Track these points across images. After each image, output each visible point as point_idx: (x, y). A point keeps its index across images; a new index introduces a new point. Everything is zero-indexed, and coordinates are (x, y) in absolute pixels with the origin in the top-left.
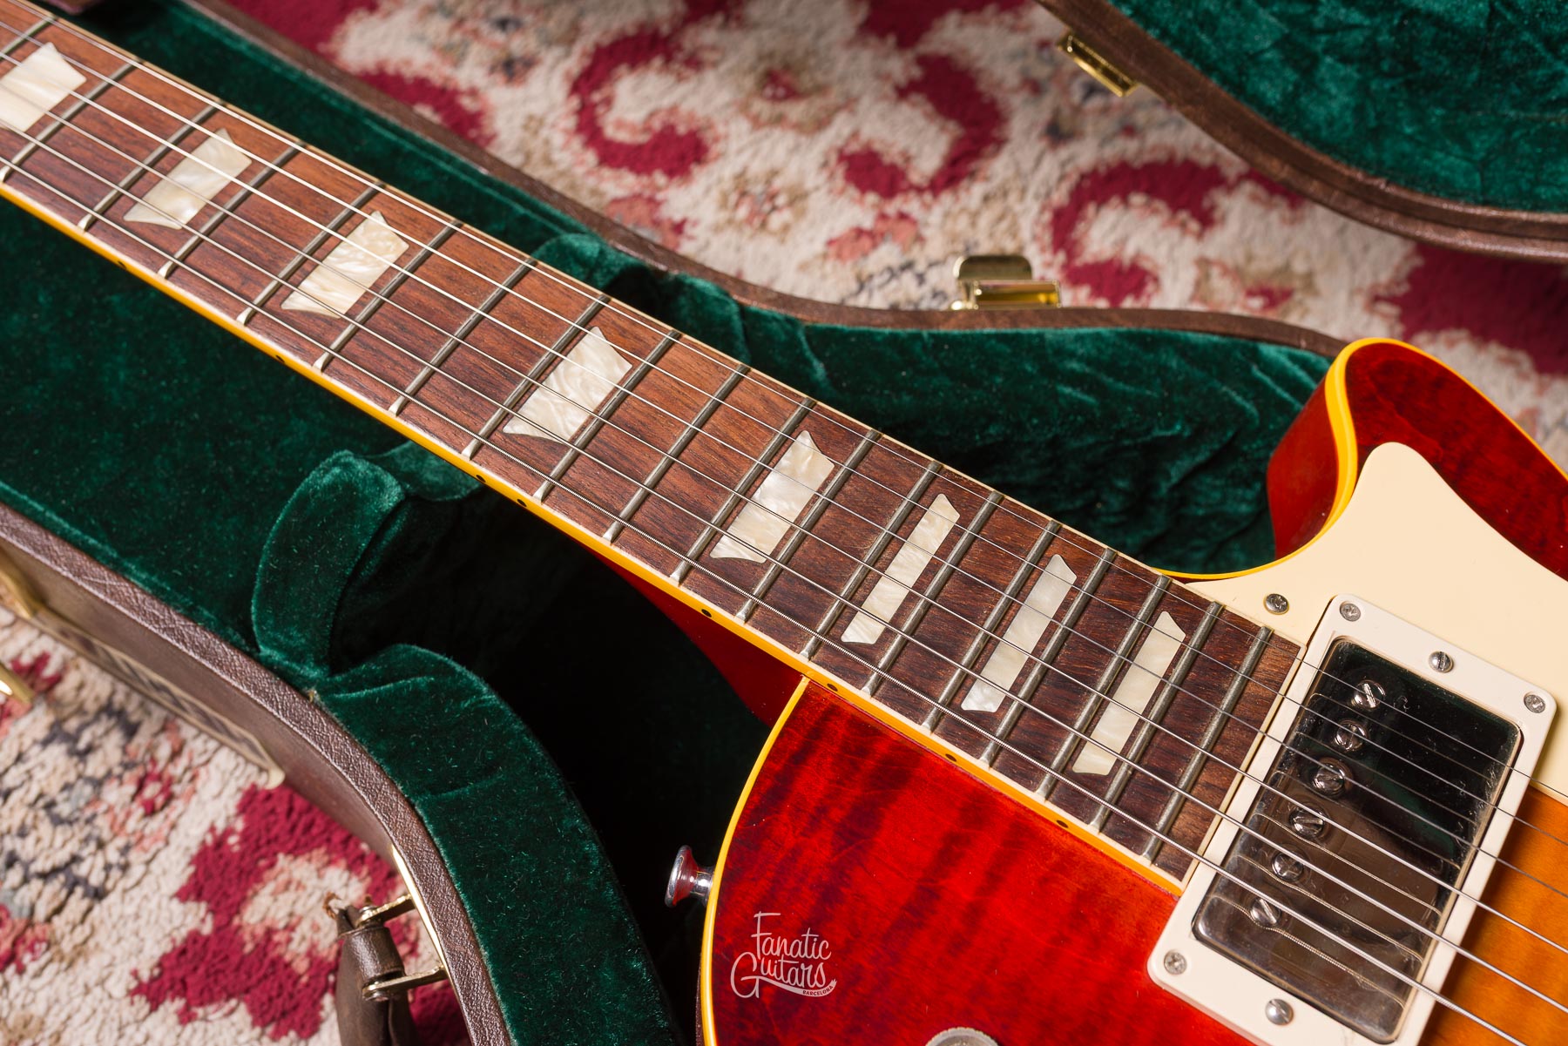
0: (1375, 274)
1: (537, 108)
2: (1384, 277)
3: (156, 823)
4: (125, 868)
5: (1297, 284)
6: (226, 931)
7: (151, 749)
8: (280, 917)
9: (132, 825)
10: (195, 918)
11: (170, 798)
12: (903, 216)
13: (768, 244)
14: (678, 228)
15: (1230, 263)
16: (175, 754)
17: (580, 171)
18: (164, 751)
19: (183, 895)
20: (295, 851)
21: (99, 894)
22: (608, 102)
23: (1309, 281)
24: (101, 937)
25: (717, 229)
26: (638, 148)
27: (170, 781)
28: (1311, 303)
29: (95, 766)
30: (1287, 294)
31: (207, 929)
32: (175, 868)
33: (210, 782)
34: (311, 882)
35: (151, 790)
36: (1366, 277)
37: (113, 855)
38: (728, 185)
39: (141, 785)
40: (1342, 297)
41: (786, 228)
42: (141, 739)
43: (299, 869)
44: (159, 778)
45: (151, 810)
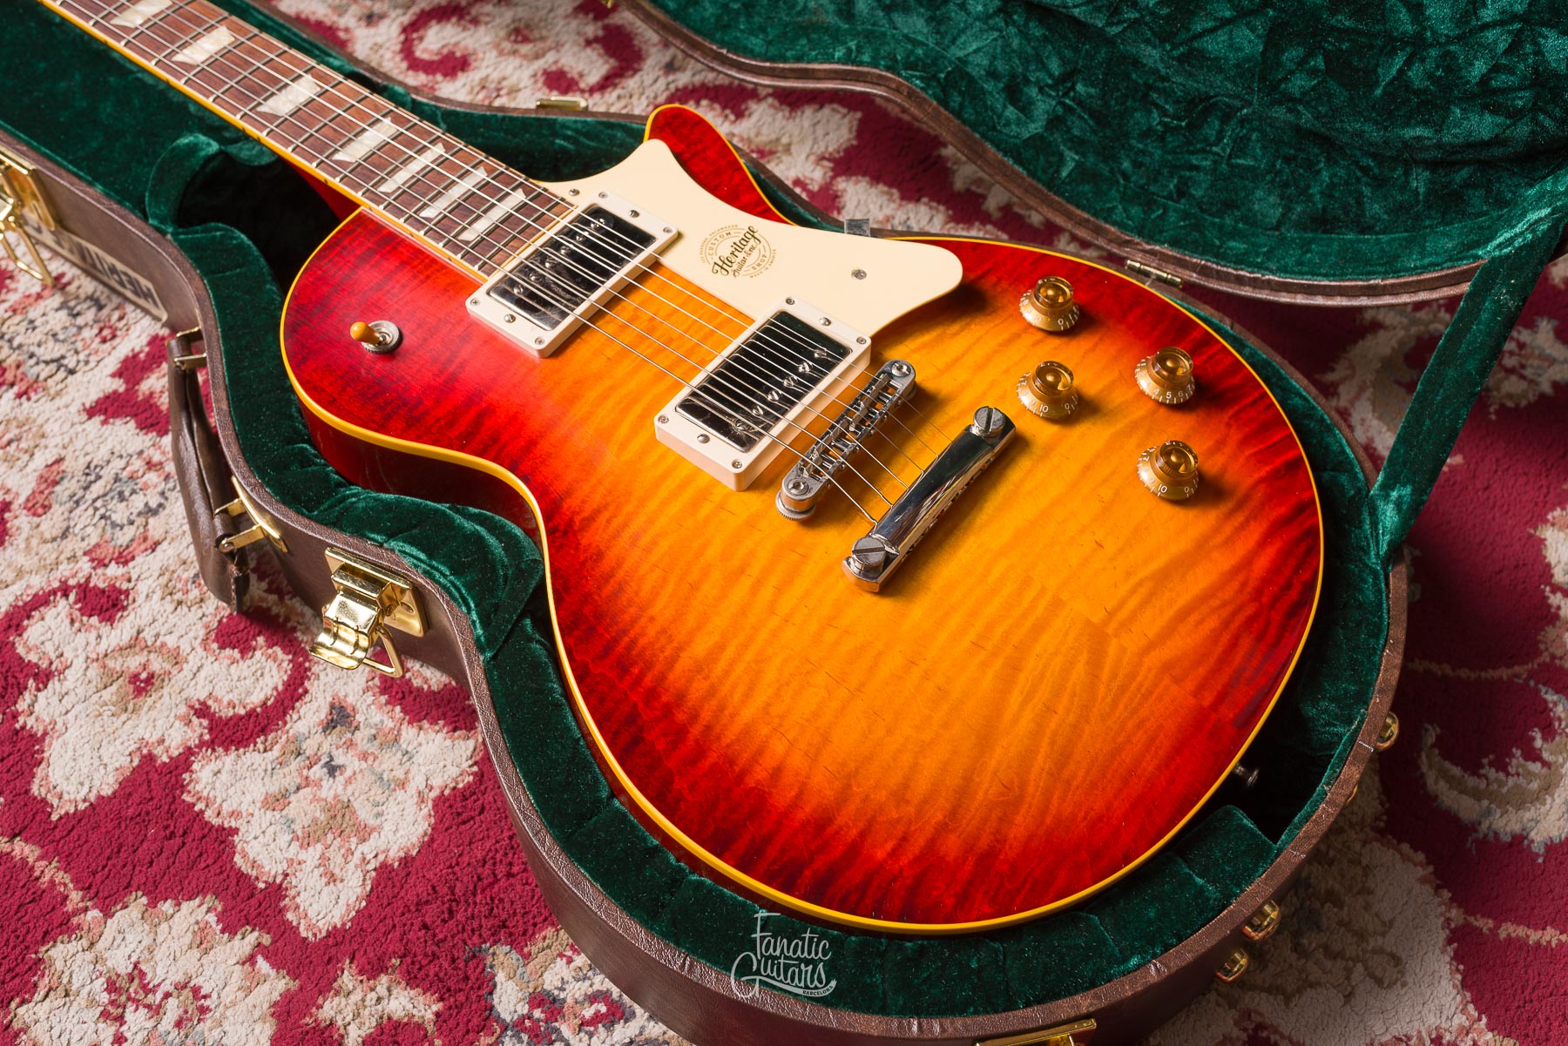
0: (827, 147)
1: (380, 39)
2: (830, 149)
3: (107, 346)
4: (87, 362)
5: (780, 148)
6: (131, 391)
7: (109, 316)
8: (158, 387)
9: (94, 345)
10: (119, 385)
11: (114, 337)
15: (745, 136)
16: (121, 318)
17: (396, 71)
18: (116, 315)
19: (113, 375)
21: (72, 372)
22: (421, 39)
23: (787, 149)
24: (69, 388)
26: (432, 62)
27: (116, 329)
28: (785, 158)
29: (80, 321)
30: (772, 153)
31: (122, 389)
32: (112, 362)
33: (135, 331)
35: (106, 332)
36: (820, 148)
37: (82, 357)
38: (476, 83)
39: (101, 330)
40: (803, 156)
42: (105, 312)
44: (111, 327)
45: (104, 341)
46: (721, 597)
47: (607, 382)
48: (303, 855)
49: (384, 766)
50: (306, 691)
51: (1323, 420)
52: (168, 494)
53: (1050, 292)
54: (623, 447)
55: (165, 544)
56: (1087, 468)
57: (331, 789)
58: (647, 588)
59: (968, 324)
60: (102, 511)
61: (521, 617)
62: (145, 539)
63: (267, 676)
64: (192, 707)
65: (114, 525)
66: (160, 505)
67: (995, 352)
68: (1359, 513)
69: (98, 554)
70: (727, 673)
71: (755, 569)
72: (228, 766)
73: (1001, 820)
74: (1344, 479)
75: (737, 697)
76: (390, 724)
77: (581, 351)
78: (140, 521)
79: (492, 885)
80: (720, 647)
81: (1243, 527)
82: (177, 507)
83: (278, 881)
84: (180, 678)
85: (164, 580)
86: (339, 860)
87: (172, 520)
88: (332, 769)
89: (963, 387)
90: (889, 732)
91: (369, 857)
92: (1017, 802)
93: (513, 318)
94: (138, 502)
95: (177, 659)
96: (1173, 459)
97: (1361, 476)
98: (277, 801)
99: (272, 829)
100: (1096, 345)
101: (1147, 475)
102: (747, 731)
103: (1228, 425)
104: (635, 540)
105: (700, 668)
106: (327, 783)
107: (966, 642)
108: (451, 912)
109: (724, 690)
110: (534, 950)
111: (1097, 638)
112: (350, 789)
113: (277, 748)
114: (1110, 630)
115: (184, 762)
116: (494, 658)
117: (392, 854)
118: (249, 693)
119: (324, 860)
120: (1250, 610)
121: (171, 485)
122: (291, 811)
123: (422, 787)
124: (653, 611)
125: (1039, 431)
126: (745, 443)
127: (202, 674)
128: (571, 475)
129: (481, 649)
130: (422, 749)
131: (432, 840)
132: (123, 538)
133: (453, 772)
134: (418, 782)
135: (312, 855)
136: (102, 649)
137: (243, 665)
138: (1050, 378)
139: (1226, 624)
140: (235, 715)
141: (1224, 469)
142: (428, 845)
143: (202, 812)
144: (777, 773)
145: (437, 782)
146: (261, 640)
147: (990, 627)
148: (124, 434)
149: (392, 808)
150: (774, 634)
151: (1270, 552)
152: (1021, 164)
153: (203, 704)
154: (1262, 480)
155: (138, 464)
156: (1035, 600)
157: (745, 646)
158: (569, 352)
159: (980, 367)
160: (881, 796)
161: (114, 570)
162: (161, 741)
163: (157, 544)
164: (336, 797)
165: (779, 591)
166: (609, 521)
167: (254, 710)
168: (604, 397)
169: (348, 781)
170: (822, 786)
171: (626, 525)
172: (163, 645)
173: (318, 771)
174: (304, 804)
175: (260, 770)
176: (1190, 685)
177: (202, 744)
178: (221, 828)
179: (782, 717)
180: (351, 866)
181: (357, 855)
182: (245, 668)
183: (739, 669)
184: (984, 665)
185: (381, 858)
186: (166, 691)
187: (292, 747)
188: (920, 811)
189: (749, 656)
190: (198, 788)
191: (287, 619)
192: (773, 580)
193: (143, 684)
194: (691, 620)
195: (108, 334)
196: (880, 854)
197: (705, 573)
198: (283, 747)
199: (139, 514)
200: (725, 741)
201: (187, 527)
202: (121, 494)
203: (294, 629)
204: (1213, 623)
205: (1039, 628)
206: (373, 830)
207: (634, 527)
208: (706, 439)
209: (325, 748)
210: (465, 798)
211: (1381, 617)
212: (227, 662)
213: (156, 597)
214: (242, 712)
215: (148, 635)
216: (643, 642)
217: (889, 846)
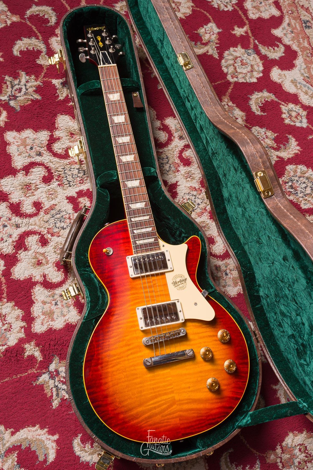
1: (178, 145)
3: (79, 184)
4: (74, 186)
6: (77, 199)
7: (84, 178)
8: (82, 201)
10: (75, 195)
12: (201, 190)
13: (185, 181)
14: (178, 171)
16: (86, 180)
17: (175, 156)
18: (85, 179)
19: (76, 192)
20: (88, 197)
21: (70, 186)
22: (186, 150)
24: (67, 190)
25: (181, 175)
26: (184, 158)
27: (84, 182)
29: (79, 175)
31: (76, 197)
32: (77, 190)
33: (86, 185)
34: (87, 201)
35: (81, 181)
37: (74, 184)
38: (188, 171)
39: (81, 180)
41: (188, 181)
42: (84, 176)
43: (87, 199)
45: (80, 183)
46: (122, 347)
47: (137, 291)
48: (41, 316)
49: (64, 310)
50: (62, 286)
51: (255, 392)
52: (68, 227)
53: (225, 335)
54: (130, 306)
55: (61, 237)
56: (201, 372)
57: (53, 307)
58: (113, 335)
59: (207, 327)
60: (56, 222)
61: (93, 319)
62: (59, 233)
63: (58, 278)
64: (43, 274)
65: (56, 226)
66: (65, 228)
67: (207, 337)
68: (243, 414)
69: (49, 230)
70: (112, 361)
71: (131, 347)
72: (41, 290)
73: (132, 419)
74: (246, 407)
75: (110, 366)
76: (70, 303)
77: (138, 282)
78: (60, 229)
79: (64, 346)
80: (115, 355)
81: (217, 403)
82: (68, 230)
83: (35, 317)
84: (46, 267)
85: (56, 245)
86: (46, 322)
87: (65, 233)
88: (56, 304)
89: (194, 340)
90: (128, 391)
91: (50, 325)
92: (137, 418)
93: (131, 267)
94: (62, 224)
95: (47, 263)
96: (214, 384)
97: (250, 408)
98: (44, 303)
99: (40, 307)
100: (226, 349)
101: (209, 381)
102: (107, 373)
103: (234, 382)
104: (119, 324)
105: (109, 356)
106: (54, 306)
107: (152, 387)
108: (55, 345)
109: (109, 363)
110: (62, 362)
111: (174, 402)
112: (56, 310)
113: (51, 293)
114: (177, 403)
115: (35, 283)
116: (85, 322)
117: (54, 327)
118: (54, 279)
119: (44, 319)
120: (203, 418)
121: (70, 225)
122: (45, 306)
123: (67, 319)
124: (111, 340)
125: (199, 358)
126: (147, 325)
127: (49, 269)
128: (118, 304)
129: (84, 319)
130: (72, 312)
131: (61, 330)
132: (56, 230)
133: (73, 321)
134: (66, 318)
135: (43, 317)
136: (38, 251)
137: (57, 273)
138: (207, 353)
139: (198, 417)
140: (49, 281)
141: (225, 390)
142: (60, 330)
143: (32, 295)
144: (106, 383)
145: (70, 320)
146: (62, 270)
147: (158, 387)
148: (69, 207)
149: (60, 319)
150: (125, 360)
151: (217, 411)
152: (250, 299)
153: (46, 275)
154: (229, 397)
155: (67, 216)
156: (170, 389)
157: (118, 358)
158: (135, 280)
159: (201, 338)
160: (118, 400)
161: (49, 236)
162: (35, 277)
163: (60, 236)
164: (53, 309)
165: (131, 354)
166: (117, 318)
167: (52, 283)
168: (134, 294)
169: (57, 308)
170: (111, 390)
171: (118, 321)
172: (47, 258)
173: (54, 302)
174: (48, 307)
175: (45, 295)
176: (181, 422)
177: (40, 283)
178: (33, 301)
179: (114, 375)
180: (47, 324)
181: (49, 323)
182: (56, 273)
183: (115, 361)
184: (151, 393)
185: (52, 326)
186: (42, 267)
187: (53, 295)
188: (121, 407)
189: (118, 361)
190: (35, 290)
191: (69, 269)
192: (132, 351)
193: (39, 263)
194: (115, 346)
195: (82, 182)
196: (110, 409)
197: (123, 340)
198: (52, 294)
199: (61, 227)
200: (103, 372)
201: (66, 236)
202: (61, 220)
203: (68, 272)
204: (195, 415)
205: (166, 394)
206: (54, 320)
207: (120, 322)
208: (141, 319)
209: (58, 299)
210: (71, 327)
211: (226, 436)
212: (54, 270)
213: (52, 247)
214: (50, 282)
215: (46, 254)
216: (105, 344)
217: (112, 409)
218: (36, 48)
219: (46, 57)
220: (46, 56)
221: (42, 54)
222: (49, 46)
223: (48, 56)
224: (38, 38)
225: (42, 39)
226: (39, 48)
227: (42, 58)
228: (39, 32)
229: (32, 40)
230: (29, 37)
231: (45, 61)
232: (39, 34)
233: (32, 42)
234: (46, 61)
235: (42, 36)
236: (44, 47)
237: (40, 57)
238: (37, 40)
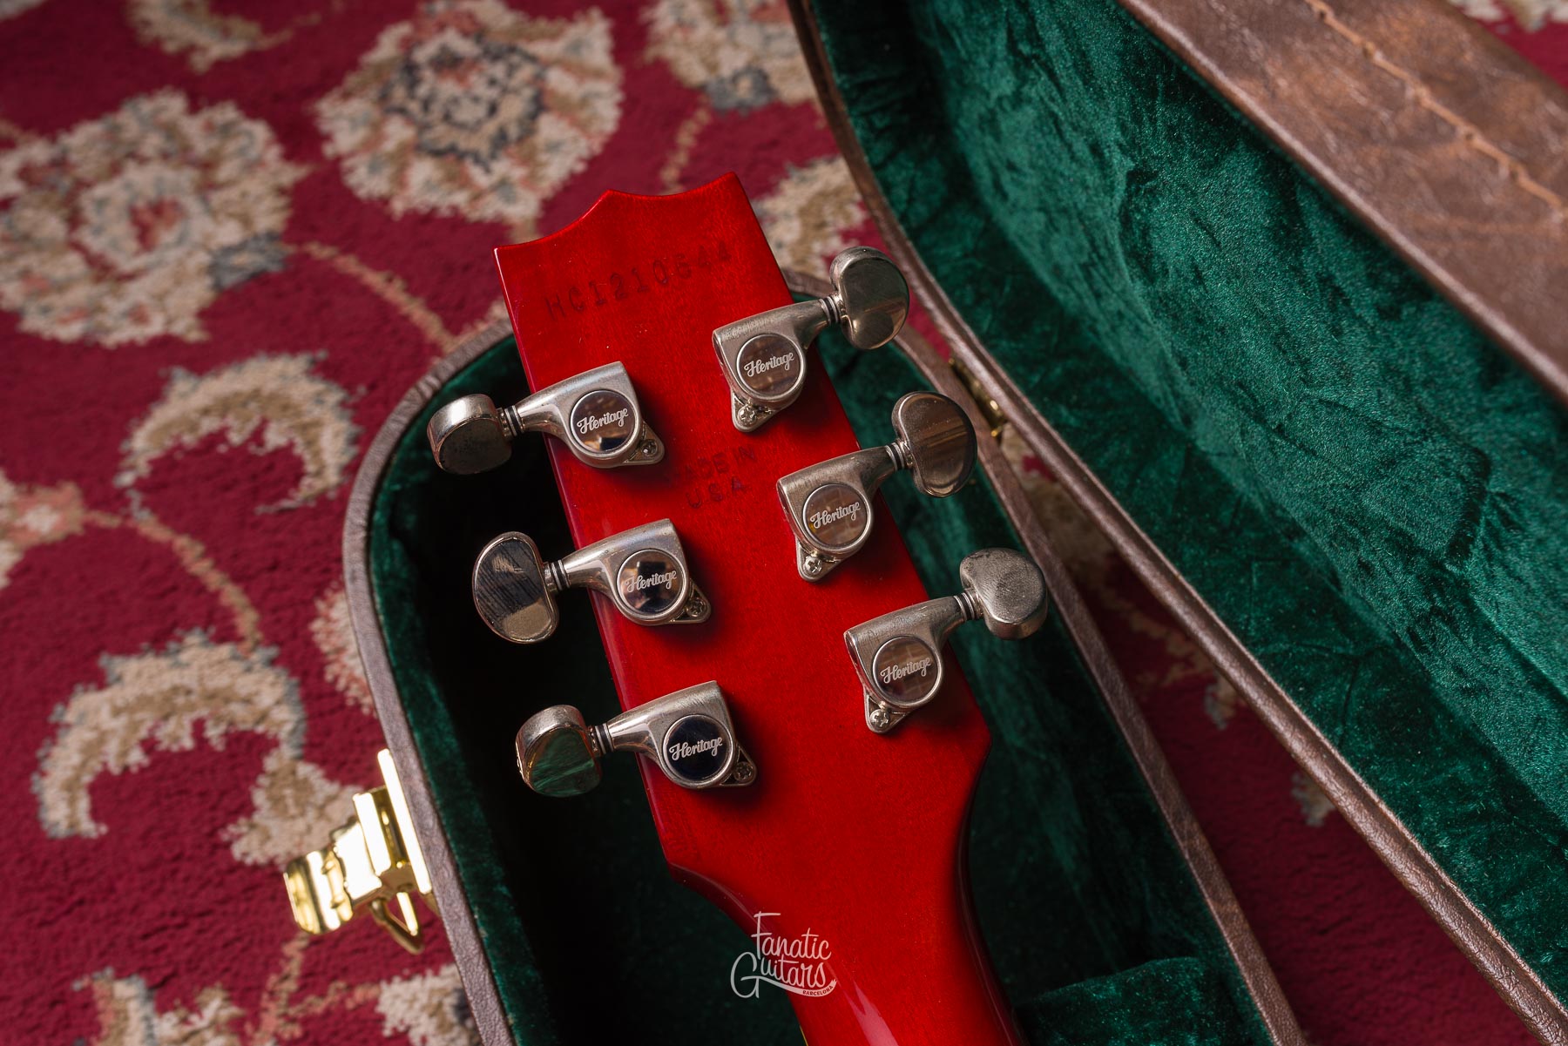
218: (218, 720)
219: (303, 786)
220: (305, 770)
221: (271, 763)
222: (321, 674)
223: (322, 762)
224: (225, 633)
225: (262, 626)
226: (237, 710)
227: (277, 801)
228: (236, 578)
229: (184, 657)
230: (161, 640)
231: (300, 825)
232: (233, 596)
233: (188, 678)
234: (311, 814)
235: (257, 605)
236: (279, 691)
237: (259, 797)
238: (225, 650)
